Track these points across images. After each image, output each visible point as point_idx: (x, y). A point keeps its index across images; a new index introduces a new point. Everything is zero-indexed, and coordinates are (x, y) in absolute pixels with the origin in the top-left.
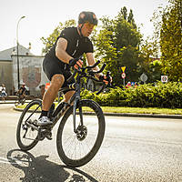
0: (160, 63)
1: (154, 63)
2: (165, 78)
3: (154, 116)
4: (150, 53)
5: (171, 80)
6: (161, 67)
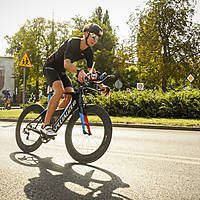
0: (136, 69)
1: (130, 69)
2: (140, 85)
3: (128, 126)
4: (126, 58)
5: (146, 87)
6: (137, 73)
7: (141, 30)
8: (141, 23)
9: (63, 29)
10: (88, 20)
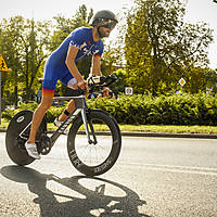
2: (129, 90)
4: (113, 60)
7: (130, 31)
8: (129, 23)
9: (44, 29)
10: (71, 18)
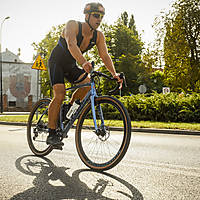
1: (155, 73)
6: (163, 77)
